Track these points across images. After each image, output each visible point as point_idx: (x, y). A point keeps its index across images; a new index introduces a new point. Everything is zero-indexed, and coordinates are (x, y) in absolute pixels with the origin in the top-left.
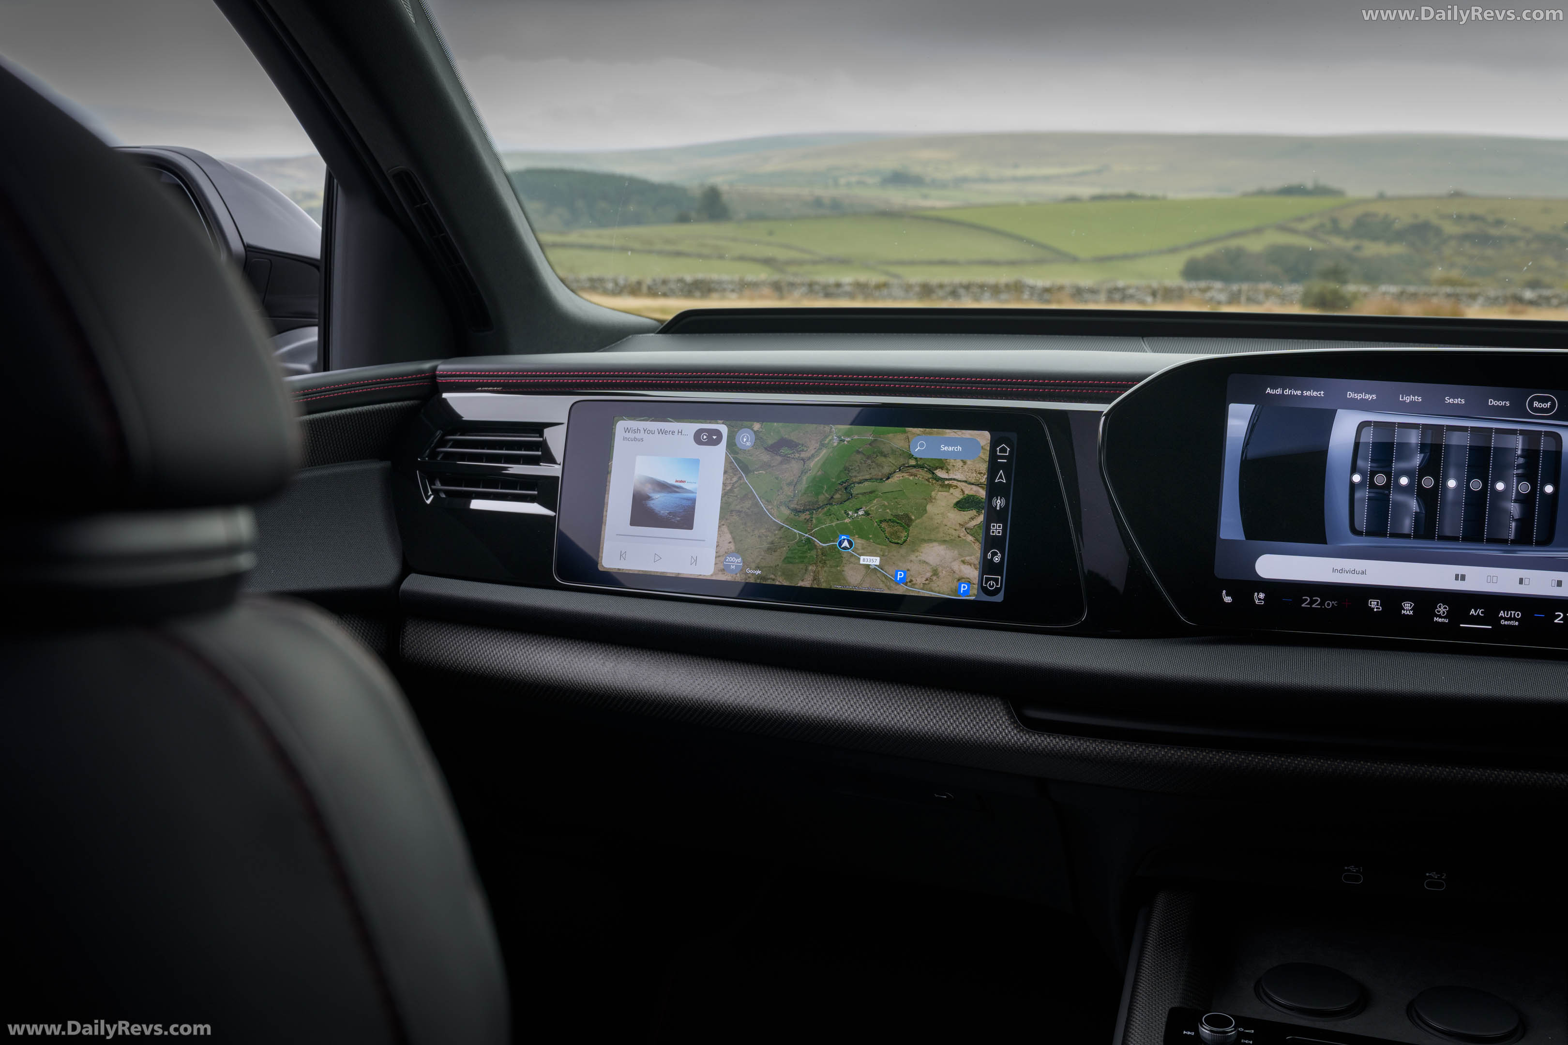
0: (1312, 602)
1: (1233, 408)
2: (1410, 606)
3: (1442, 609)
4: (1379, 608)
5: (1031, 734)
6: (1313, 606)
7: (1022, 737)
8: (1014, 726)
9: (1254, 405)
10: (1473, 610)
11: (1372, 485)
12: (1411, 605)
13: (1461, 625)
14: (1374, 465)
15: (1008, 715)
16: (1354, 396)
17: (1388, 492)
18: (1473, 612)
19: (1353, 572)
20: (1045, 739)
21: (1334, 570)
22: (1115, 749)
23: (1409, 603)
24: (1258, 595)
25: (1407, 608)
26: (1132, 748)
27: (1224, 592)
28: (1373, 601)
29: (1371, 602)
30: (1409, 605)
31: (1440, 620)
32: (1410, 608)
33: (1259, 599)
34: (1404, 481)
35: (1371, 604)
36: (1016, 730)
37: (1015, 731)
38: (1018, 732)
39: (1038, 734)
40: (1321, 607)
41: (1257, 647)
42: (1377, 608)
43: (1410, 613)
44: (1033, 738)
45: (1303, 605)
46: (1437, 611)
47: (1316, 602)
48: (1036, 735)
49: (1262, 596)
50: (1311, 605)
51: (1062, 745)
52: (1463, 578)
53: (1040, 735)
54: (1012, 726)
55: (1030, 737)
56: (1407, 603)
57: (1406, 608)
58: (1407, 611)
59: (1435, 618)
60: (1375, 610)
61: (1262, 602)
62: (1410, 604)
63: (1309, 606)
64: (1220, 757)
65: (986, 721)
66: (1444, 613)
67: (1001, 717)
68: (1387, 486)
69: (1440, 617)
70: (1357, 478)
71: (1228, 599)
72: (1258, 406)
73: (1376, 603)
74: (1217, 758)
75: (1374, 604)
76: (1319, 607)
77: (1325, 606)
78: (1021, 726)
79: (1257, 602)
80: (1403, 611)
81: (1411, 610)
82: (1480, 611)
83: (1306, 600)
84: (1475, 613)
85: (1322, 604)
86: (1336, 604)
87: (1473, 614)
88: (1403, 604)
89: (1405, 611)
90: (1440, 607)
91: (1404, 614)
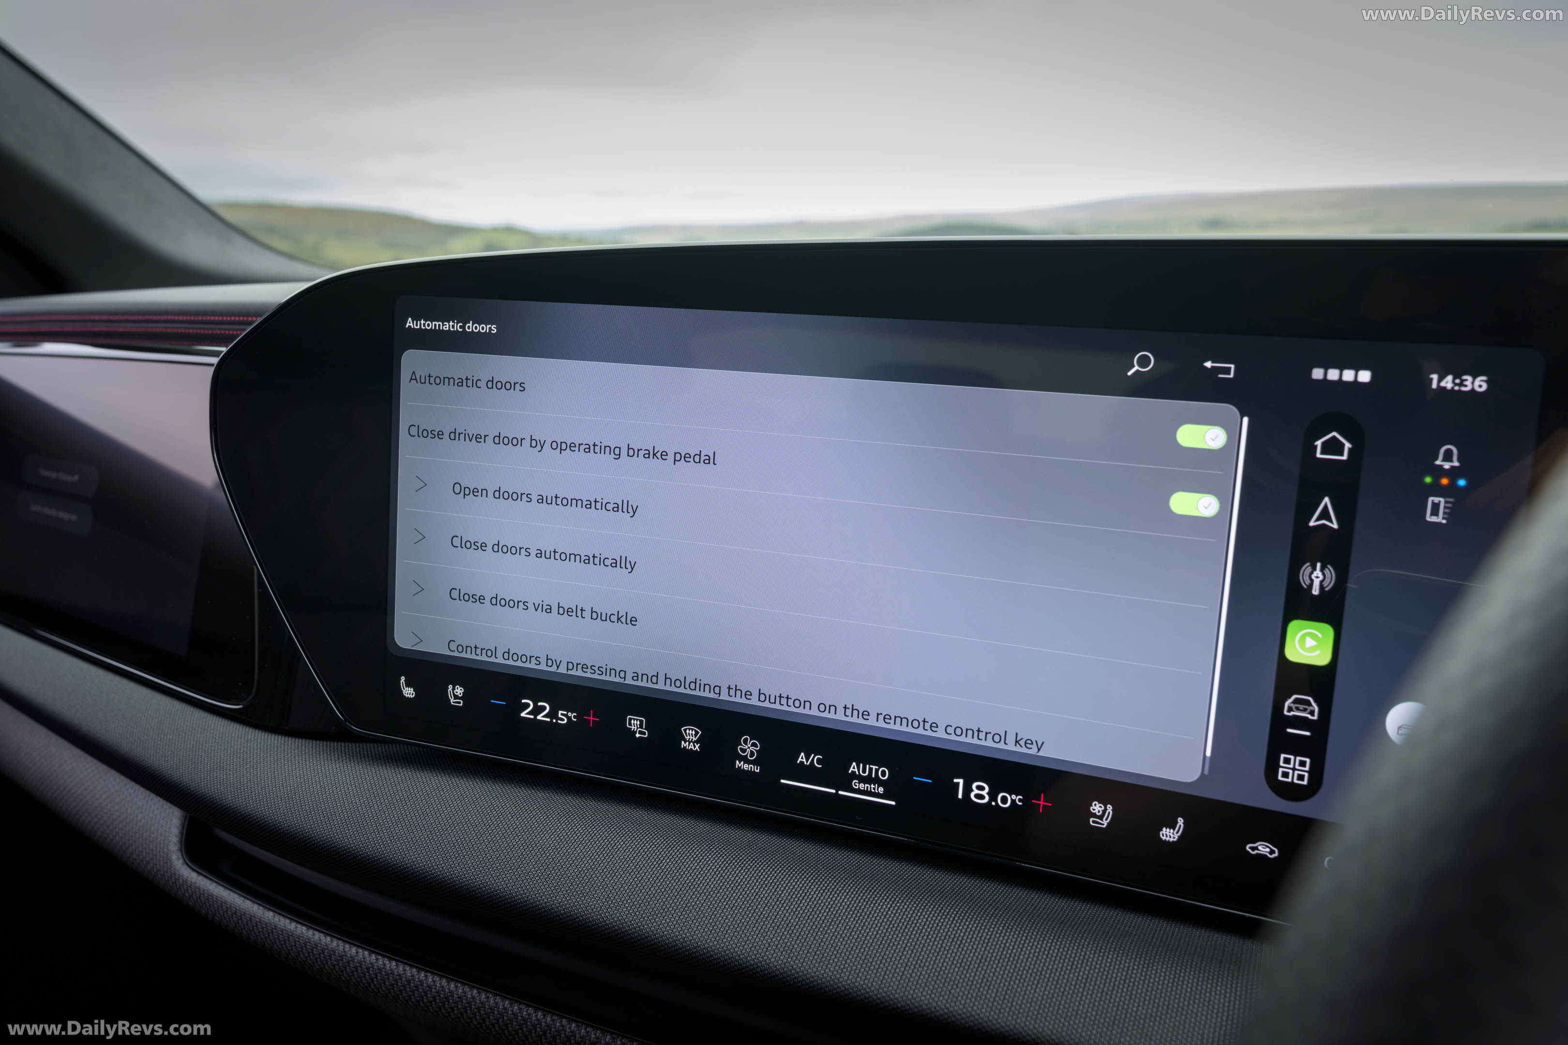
0: (537, 710)
1: (408, 360)
2: (696, 735)
4: (644, 733)
6: (539, 717)
10: (802, 754)
12: (697, 733)
13: (782, 781)
18: (802, 758)
23: (692, 730)
24: (453, 689)
27: (403, 679)
28: (634, 719)
29: (630, 719)
30: (694, 733)
31: (746, 767)
32: (694, 739)
33: (456, 697)
35: (630, 724)
40: (552, 720)
42: (640, 732)
43: (695, 747)
45: (524, 715)
46: (740, 748)
47: (541, 712)
49: (459, 691)
50: (535, 717)
56: (689, 729)
58: (689, 743)
59: (737, 761)
60: (638, 735)
61: (460, 703)
62: (695, 731)
63: (532, 717)
66: (752, 754)
69: (747, 761)
71: (409, 692)
73: (638, 723)
75: (635, 724)
76: (548, 720)
77: (558, 719)
79: (452, 700)
80: (683, 742)
81: (697, 742)
82: (815, 758)
83: (528, 705)
84: (807, 762)
85: (552, 714)
86: (575, 717)
87: (802, 762)
88: (682, 729)
89: (687, 743)
90: (745, 741)
91: (685, 748)
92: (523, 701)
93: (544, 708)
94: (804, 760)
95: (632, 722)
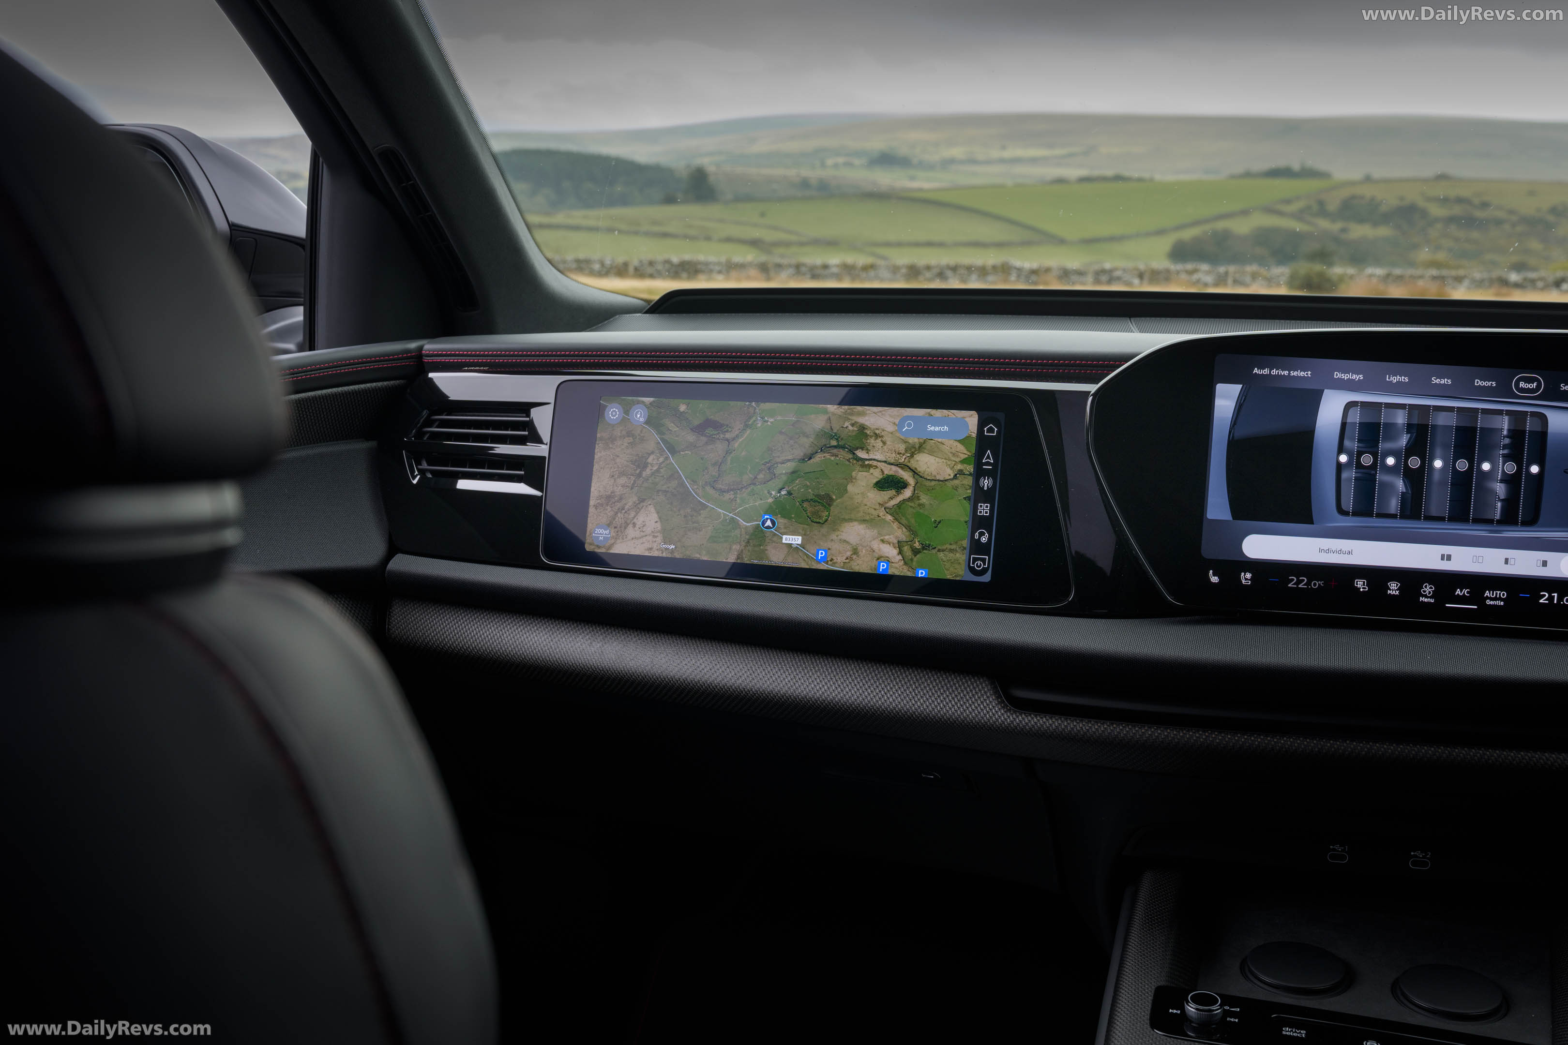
0: (1299, 582)
1: (1220, 388)
2: (1396, 586)
3: (1428, 589)
4: (1366, 588)
5: (1018, 714)
6: (1300, 586)
7: (1009, 717)
8: (1001, 706)
9: (1242, 385)
10: (1458, 590)
11: (1359, 465)
12: (1397, 585)
13: (1447, 605)
14: (1360, 445)
15: (995, 695)
16: (1341, 376)
17: (1374, 472)
18: (1458, 592)
19: (1340, 552)
20: (1032, 718)
21: (1321, 550)
22: (1102, 729)
23: (1395, 583)
24: (1245, 575)
25: (1394, 588)
26: (1119, 728)
27: (1211, 572)
28: (1359, 581)
29: (1357, 581)
30: (1395, 585)
31: (1426, 600)
32: (1396, 588)
33: (1246, 579)
34: (1390, 461)
35: (1357, 584)
36: (1004, 710)
37: (1002, 711)
38: (1005, 712)
39: (1025, 714)
40: (1308, 586)
41: (1243, 627)
42: (1363, 588)
43: (1396, 592)
44: (1020, 717)
45: (1290, 585)
46: (1423, 591)
47: (1301, 583)
48: (1023, 715)
49: (1249, 576)
50: (1297, 586)
51: (1049, 724)
52: (1449, 558)
53: (1027, 714)
54: (999, 706)
55: (1017, 717)
56: (1393, 583)
57: (1392, 588)
58: (1393, 591)
59: (1421, 598)
60: (1361, 590)
61: (1249, 582)
63: (1295, 586)
64: (1207, 736)
65: (973, 701)
66: (1430, 593)
67: (988, 697)
68: (1374, 466)
69: (1426, 596)
70: (1343, 458)
71: (1215, 579)
72: (1245, 386)
73: (1362, 583)
74: (1204, 737)
75: (1360, 584)
76: (1306, 587)
77: (1311, 586)
78: (1008, 706)
79: (1243, 581)
80: (1389, 591)
81: (1397, 590)
82: (1465, 591)
83: (1293, 580)
84: (1461, 593)
85: (1308, 584)
86: (1323, 584)
87: (1458, 594)
88: (1389, 584)
89: (1391, 591)
90: (1426, 587)
91: (1390, 594)
92: (1290, 578)
93: (1304, 580)
94: (1460, 593)
95: (1358, 583)
